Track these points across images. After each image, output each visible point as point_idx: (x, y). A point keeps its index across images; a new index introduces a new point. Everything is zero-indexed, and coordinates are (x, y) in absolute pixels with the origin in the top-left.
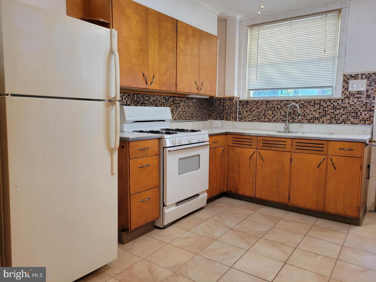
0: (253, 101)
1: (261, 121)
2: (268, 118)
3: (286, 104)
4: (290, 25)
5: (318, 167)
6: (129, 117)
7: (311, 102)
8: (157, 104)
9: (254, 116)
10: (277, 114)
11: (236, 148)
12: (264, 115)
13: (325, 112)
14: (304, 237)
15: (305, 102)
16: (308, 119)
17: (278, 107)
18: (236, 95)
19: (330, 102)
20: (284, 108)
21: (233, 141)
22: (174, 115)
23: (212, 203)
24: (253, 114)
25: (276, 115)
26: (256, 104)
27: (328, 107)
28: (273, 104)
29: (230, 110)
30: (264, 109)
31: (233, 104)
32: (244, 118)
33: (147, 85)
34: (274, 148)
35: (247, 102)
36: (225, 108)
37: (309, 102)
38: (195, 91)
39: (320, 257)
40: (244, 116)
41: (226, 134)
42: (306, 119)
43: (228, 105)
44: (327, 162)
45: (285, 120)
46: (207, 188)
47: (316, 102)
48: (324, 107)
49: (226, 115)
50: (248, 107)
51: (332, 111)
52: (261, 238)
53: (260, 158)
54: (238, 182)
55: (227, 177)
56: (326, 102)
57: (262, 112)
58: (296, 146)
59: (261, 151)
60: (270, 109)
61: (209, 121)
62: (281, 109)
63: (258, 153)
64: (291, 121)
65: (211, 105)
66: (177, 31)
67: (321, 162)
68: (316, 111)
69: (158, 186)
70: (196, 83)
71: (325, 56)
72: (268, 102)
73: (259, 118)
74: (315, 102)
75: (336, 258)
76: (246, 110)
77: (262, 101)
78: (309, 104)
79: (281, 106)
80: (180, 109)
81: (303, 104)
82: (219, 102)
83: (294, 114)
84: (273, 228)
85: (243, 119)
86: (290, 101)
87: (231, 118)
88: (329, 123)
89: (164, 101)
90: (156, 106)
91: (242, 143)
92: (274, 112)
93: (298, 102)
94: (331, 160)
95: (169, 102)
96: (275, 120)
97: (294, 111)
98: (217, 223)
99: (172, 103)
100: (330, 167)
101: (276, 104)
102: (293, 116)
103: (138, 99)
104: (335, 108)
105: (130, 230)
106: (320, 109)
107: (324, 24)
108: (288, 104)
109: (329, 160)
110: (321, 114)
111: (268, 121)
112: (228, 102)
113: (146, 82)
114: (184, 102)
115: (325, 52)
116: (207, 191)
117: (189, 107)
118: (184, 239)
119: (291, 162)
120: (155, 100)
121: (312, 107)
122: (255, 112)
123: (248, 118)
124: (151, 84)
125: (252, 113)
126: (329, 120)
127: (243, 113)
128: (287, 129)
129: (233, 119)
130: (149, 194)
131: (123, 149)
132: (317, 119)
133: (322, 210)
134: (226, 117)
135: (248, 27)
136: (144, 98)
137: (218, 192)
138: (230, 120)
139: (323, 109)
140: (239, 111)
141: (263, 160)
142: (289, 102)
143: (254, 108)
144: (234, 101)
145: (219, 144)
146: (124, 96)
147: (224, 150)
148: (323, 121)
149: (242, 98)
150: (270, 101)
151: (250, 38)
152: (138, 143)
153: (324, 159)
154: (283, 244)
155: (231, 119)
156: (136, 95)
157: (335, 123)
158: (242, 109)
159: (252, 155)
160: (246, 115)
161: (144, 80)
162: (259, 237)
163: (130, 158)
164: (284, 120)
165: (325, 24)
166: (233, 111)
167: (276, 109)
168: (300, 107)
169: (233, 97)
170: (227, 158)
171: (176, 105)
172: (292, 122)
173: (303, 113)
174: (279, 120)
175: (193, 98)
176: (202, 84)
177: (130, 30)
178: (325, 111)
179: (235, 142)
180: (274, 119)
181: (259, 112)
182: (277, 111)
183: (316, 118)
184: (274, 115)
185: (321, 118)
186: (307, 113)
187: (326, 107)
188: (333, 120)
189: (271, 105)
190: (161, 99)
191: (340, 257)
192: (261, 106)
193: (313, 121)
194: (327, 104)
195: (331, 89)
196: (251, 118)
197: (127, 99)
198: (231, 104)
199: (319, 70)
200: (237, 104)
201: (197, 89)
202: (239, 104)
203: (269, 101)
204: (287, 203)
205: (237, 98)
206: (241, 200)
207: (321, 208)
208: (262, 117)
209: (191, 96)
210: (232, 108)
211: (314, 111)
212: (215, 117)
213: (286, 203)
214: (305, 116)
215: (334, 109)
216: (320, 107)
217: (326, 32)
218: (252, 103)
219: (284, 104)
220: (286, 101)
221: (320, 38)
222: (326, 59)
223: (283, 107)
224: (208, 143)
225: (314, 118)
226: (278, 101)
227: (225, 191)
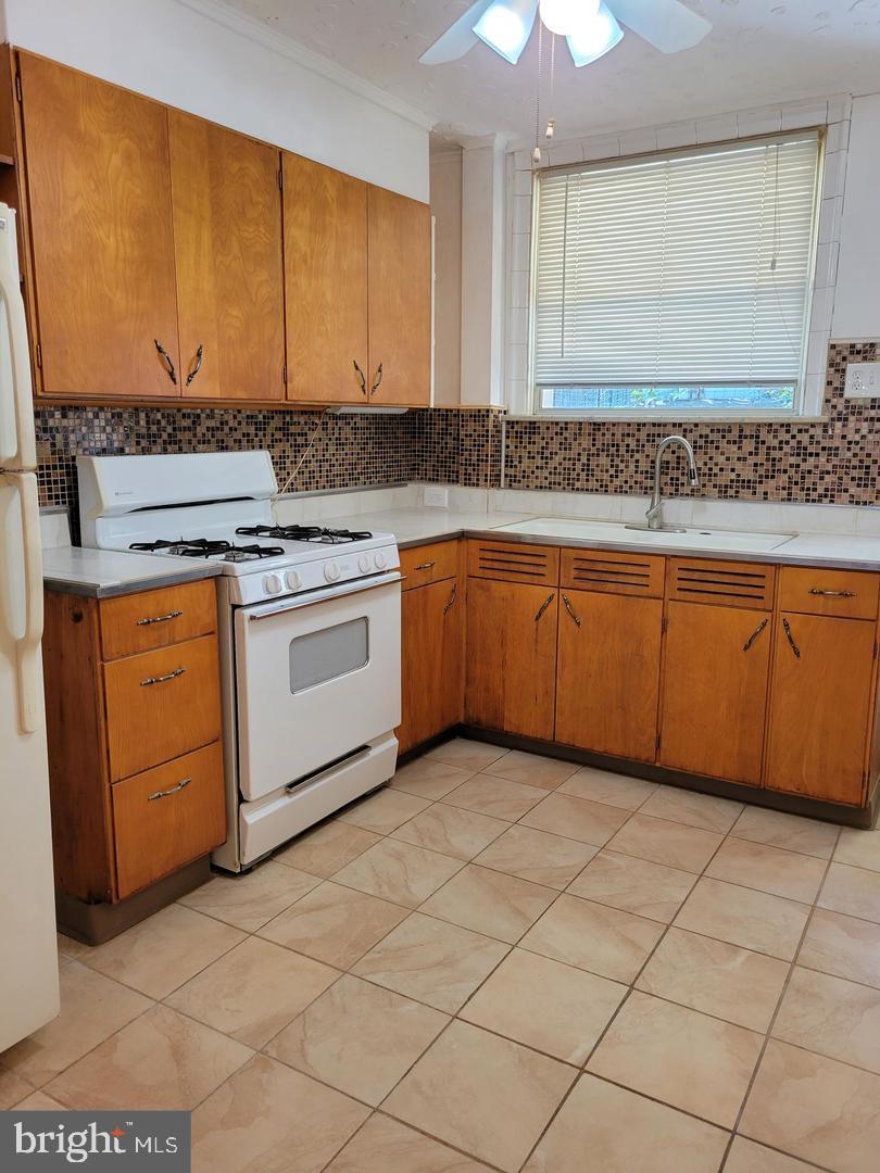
0: (552, 423)
1: (578, 489)
2: (597, 480)
3: (654, 435)
4: (667, 173)
5: (746, 648)
6: (117, 494)
7: (730, 431)
8: (223, 441)
9: (555, 474)
10: (627, 467)
11: (493, 584)
12: (587, 468)
13: (773, 465)
14: (697, 881)
15: (712, 431)
16: (720, 486)
17: (628, 446)
18: (496, 402)
19: (788, 431)
20: (648, 449)
21: (482, 562)
22: (288, 474)
23: (417, 764)
24: (552, 464)
25: (622, 471)
26: (561, 434)
27: (781, 449)
28: (613, 435)
29: (479, 450)
30: (584, 449)
31: (487, 431)
32: (524, 477)
33: (175, 383)
34: (611, 587)
35: (532, 427)
36: (462, 445)
37: (724, 431)
38: (355, 394)
39: (743, 956)
40: (524, 472)
41: (462, 536)
42: (715, 486)
43: (471, 435)
44: (773, 632)
45: (651, 488)
46: (399, 722)
47: (747, 432)
48: (768, 448)
49: (466, 470)
50: (534, 443)
51: (793, 460)
52: (563, 892)
53: (569, 617)
54: (501, 691)
55: (467, 678)
56: (776, 431)
57: (579, 460)
58: (679, 579)
59: (571, 595)
60: (603, 451)
61: (411, 489)
62: (638, 451)
63: (561, 601)
64: (668, 489)
65: (419, 433)
66: (281, 189)
67: (756, 634)
68: (745, 459)
69: (220, 739)
70: (357, 368)
71: (774, 280)
72: (597, 426)
73: (569, 479)
74: (741, 431)
75: (791, 958)
76: (529, 452)
77: (581, 423)
78: (724, 437)
79: (638, 441)
80: (308, 452)
81: (707, 436)
82: (441, 424)
83: (678, 469)
84: (604, 853)
85: (519, 481)
86: (665, 425)
87: (482, 478)
88: (783, 500)
89: (252, 430)
90: (223, 448)
91: (513, 567)
92: (617, 461)
93: (691, 431)
94: (787, 626)
95: (269, 431)
96: (621, 487)
97: (678, 457)
98: (427, 841)
99: (278, 435)
100: (783, 648)
101: (623, 435)
102: (675, 474)
103: (154, 428)
104: (801, 451)
105: (114, 901)
106: (757, 454)
107: (771, 176)
108: (659, 435)
109: (780, 627)
110: (762, 471)
111: (597, 490)
112: (471, 426)
113: (171, 374)
114: (323, 429)
115: (773, 267)
116: (397, 731)
117: (340, 444)
118: (309, 911)
119: (664, 630)
120: (218, 428)
121: (734, 448)
122: (557, 458)
123: (537, 477)
124: (189, 381)
125: (547, 463)
126: (784, 488)
127: (520, 462)
128: (655, 517)
129: (486, 480)
130: (184, 769)
131: (79, 624)
132: (747, 484)
133: (757, 782)
134: (465, 474)
135: (533, 174)
136: (174, 422)
137: (437, 729)
138: (478, 485)
139: (768, 454)
140: (507, 456)
141: (579, 624)
142: (661, 430)
143: (554, 447)
144: (491, 424)
145: (436, 573)
146: (96, 422)
147: (453, 591)
148: (766, 493)
149: (516, 413)
150: (604, 424)
151: (541, 211)
152: (135, 600)
153: (764, 624)
154: (629, 912)
155: (482, 482)
156: (143, 415)
157: (802, 501)
158: (516, 447)
159: (544, 608)
160: (529, 467)
161: (162, 369)
162: (557, 890)
163: (106, 657)
164: (646, 488)
165: (777, 175)
166: (487, 456)
167: (623, 450)
168: (695, 447)
169: (488, 411)
170: (464, 614)
171: (295, 440)
172: (671, 494)
173: (705, 464)
174: (631, 487)
175: (353, 416)
176: (380, 371)
177: (97, 187)
178: (774, 460)
179: (488, 564)
180: (617, 482)
181: (570, 459)
182: (627, 456)
183: (743, 481)
184: (616, 471)
185: (761, 482)
186: (716, 464)
187: (774, 448)
188: (795, 489)
189: (608, 436)
190: (240, 423)
191: (802, 952)
192: (575, 439)
193: (737, 492)
194: (780, 438)
195: (791, 389)
196: (546, 478)
197: (109, 429)
198: (481, 431)
199: (757, 328)
200: (499, 432)
201: (363, 387)
202: (507, 432)
203: (599, 425)
204: (652, 760)
205: (500, 412)
206: (512, 748)
207: (752, 777)
208: (578, 475)
209: (344, 410)
210: (483, 446)
211: (739, 459)
212: (430, 474)
213: (647, 760)
214: (710, 475)
215: (798, 455)
216: (756, 448)
217: (778, 200)
218: (548, 428)
219: (648, 435)
220: (654, 425)
221: (759, 221)
222: (776, 292)
223: (643, 446)
224: (397, 575)
225: (738, 481)
226: (629, 425)
227: (461, 719)
